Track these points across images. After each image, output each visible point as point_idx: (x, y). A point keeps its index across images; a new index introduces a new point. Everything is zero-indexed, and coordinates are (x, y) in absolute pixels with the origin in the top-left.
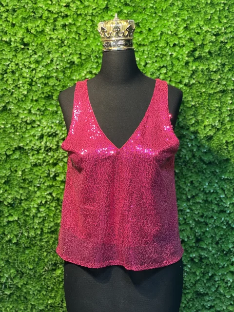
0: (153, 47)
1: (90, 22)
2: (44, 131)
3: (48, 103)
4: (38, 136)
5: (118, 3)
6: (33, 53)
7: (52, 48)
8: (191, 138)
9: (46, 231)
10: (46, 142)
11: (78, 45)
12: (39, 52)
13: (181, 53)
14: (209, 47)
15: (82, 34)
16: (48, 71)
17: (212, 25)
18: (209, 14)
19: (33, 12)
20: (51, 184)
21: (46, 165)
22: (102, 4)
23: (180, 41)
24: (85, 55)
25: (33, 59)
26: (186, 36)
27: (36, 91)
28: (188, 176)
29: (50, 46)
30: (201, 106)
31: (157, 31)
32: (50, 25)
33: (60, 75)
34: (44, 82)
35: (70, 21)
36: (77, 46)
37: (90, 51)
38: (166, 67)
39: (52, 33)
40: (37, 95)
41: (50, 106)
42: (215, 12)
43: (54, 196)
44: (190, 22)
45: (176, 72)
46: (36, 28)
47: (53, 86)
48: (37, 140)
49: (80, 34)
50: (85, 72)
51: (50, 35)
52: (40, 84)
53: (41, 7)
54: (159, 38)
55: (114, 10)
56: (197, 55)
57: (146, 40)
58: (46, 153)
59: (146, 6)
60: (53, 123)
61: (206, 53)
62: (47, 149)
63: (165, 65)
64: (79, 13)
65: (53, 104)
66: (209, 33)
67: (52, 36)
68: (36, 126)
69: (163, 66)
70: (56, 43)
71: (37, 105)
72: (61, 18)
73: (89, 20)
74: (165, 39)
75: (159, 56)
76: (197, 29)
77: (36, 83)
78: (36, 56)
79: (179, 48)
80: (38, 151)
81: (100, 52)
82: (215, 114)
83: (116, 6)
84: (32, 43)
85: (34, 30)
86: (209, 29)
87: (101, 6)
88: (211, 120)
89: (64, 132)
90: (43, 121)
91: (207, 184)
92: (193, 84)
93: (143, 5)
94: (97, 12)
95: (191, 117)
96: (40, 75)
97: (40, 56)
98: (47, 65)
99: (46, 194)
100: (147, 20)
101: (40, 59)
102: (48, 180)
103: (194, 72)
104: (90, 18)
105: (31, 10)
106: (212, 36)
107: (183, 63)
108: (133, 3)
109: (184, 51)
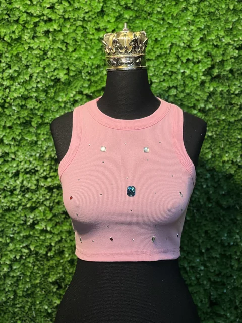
0: (161, 63)
1: (80, 28)
2: (21, 167)
3: (25, 131)
4: (12, 173)
5: (117, 5)
6: (7, 66)
7: (32, 61)
8: (205, 177)
9: (21, 295)
10: (23, 181)
11: (65, 57)
12: (14, 65)
13: (196, 71)
14: (231, 63)
15: (70, 44)
16: (26, 89)
17: (235, 36)
18: (230, 22)
19: (6, 14)
20: (27, 234)
21: (22, 210)
22: (96, 6)
23: (195, 55)
24: (74, 71)
25: (7, 74)
26: (202, 50)
27: (10, 115)
28: (202, 224)
29: (29, 58)
30: (218, 136)
31: (166, 43)
32: (29, 31)
33: (41, 96)
34: (21, 104)
35: (56, 27)
36: (64, 59)
37: (81, 65)
38: (176, 88)
39: (32, 41)
40: (10, 120)
41: (28, 135)
42: (238, 20)
43: (32, 249)
44: (207, 32)
45: (188, 94)
46: (10, 35)
47: (31, 109)
48: (11, 178)
49: (67, 44)
50: (74, 93)
51: (29, 44)
52: (16, 106)
53: (17, 8)
54: (168, 52)
55: (112, 15)
56: (215, 74)
57: (152, 54)
58: (22, 194)
59: (152, 10)
60: (31, 156)
61: (227, 71)
62: (23, 189)
63: (175, 85)
64: (66, 16)
65: (31, 132)
66: (231, 47)
67: (32, 46)
68: (10, 160)
69: (173, 87)
70: (37, 54)
71: (11, 133)
72: (44, 23)
73: (79, 26)
74: (175, 52)
75: (167, 74)
76: (217, 42)
77: (10, 105)
78: (11, 71)
79: (192, 64)
80: (12, 192)
81: (93, 67)
82: (237, 147)
83: (114, 10)
84: (5, 54)
85: (8, 37)
86: (231, 41)
87: (95, 9)
88: (232, 154)
89: (45, 168)
90: (19, 154)
91: (226, 235)
92: (210, 109)
93: (148, 9)
94: (90, 17)
95: (207, 151)
96: (15, 95)
97: (15, 71)
98: (25, 82)
99: (21, 246)
100: (153, 28)
101: (16, 74)
102: (24, 229)
103: (211, 95)
104: (81, 23)
105: (5, 12)
106: (234, 50)
107: (197, 83)
108: (136, 6)
109: (200, 68)
